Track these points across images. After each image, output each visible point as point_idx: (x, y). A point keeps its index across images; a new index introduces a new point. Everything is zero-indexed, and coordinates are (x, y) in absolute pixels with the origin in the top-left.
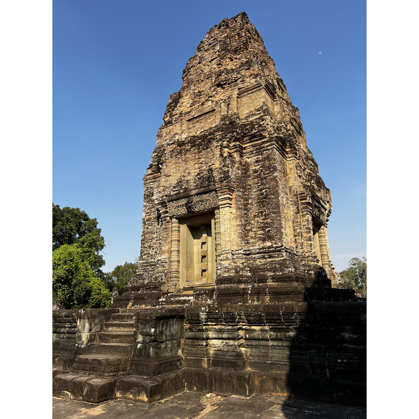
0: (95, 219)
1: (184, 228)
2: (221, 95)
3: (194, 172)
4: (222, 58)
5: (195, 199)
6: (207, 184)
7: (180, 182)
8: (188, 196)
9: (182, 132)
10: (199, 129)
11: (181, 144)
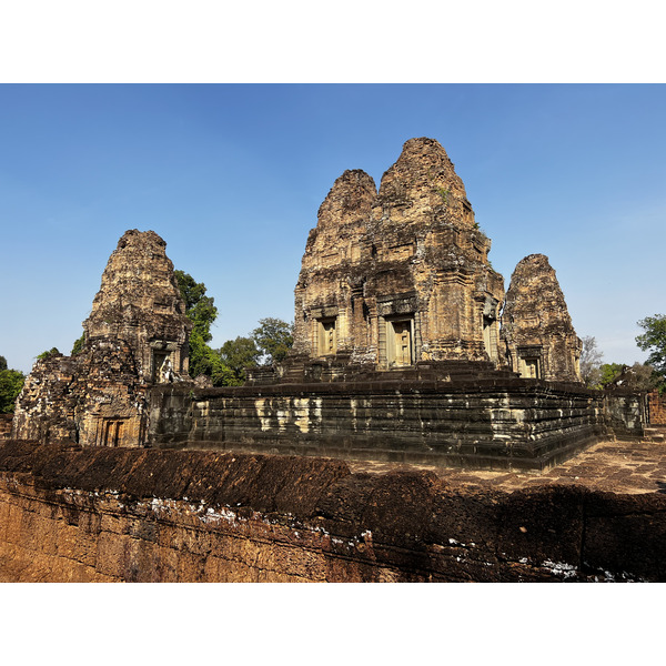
0: (203, 285)
1: (320, 324)
2: (342, 244)
3: (326, 294)
4: (344, 213)
5: (327, 309)
6: (332, 302)
7: (318, 299)
8: (322, 307)
9: (318, 264)
10: (329, 264)
11: (318, 273)
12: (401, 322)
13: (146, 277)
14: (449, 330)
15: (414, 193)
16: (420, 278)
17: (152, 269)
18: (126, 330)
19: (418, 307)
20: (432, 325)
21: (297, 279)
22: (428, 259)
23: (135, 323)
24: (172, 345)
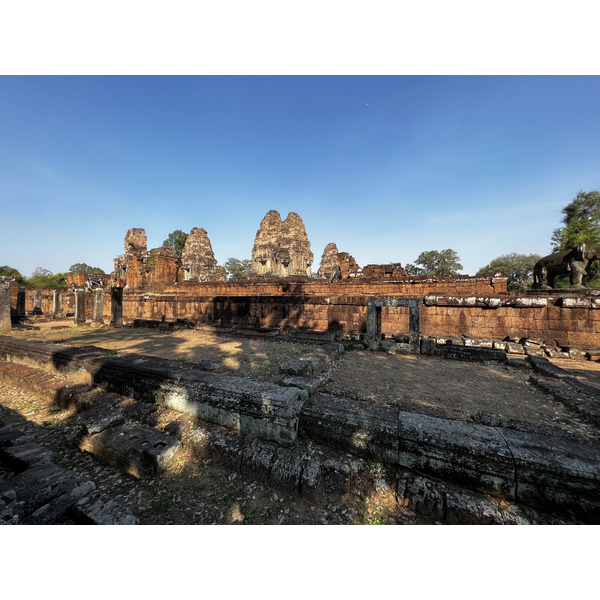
1: (261, 263)
2: (269, 236)
3: (263, 253)
4: (269, 226)
5: (263, 258)
6: (265, 256)
7: (260, 255)
9: (260, 243)
10: (264, 243)
12: (286, 265)
13: (202, 245)
14: (298, 267)
16: (291, 253)
17: (204, 242)
19: (290, 261)
20: (294, 266)
22: (293, 248)
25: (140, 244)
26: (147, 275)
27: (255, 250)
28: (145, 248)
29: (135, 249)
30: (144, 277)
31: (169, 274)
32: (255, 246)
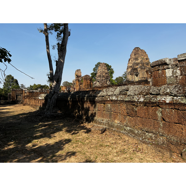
11: (130, 66)
12: (137, 76)
13: (103, 70)
14: (142, 76)
15: (139, 58)
16: (139, 70)
17: (104, 69)
18: (102, 78)
19: (139, 74)
20: (140, 75)
21: (127, 68)
22: (140, 67)
23: (103, 77)
24: (108, 80)
25: (79, 75)
26: (81, 86)
27: (128, 69)
28: (81, 76)
29: (78, 76)
30: (80, 86)
31: (88, 85)
32: (128, 66)
